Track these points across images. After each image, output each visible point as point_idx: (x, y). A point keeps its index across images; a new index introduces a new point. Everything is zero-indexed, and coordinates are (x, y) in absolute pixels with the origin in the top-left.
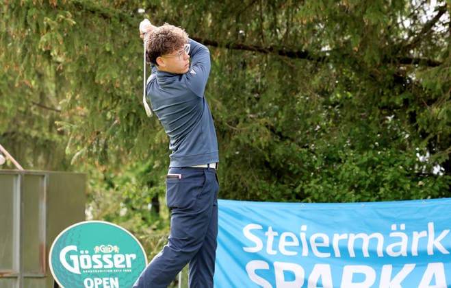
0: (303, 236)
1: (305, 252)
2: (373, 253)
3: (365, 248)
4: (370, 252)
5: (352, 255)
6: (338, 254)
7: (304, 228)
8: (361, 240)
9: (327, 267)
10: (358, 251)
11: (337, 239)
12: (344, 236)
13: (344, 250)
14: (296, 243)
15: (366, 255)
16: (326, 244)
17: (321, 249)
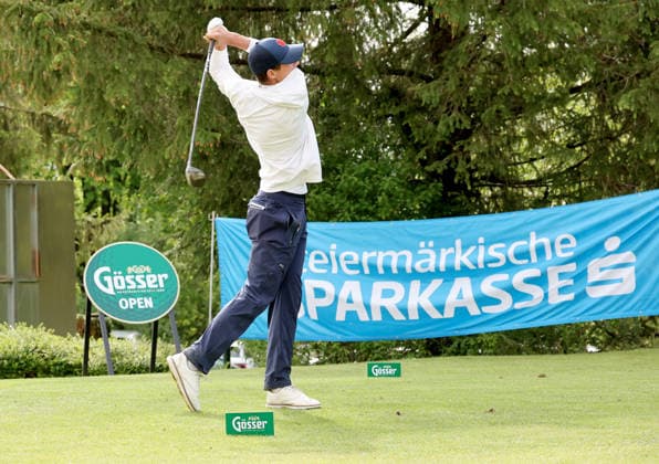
0: (333, 254)
1: (335, 270)
2: (401, 269)
3: (394, 264)
4: (399, 269)
5: (381, 271)
6: (367, 271)
7: (334, 246)
8: (390, 257)
9: (356, 284)
10: (387, 268)
11: (366, 257)
12: (374, 254)
13: (373, 267)
14: (326, 261)
15: (395, 271)
16: (356, 261)
17: (351, 267)
